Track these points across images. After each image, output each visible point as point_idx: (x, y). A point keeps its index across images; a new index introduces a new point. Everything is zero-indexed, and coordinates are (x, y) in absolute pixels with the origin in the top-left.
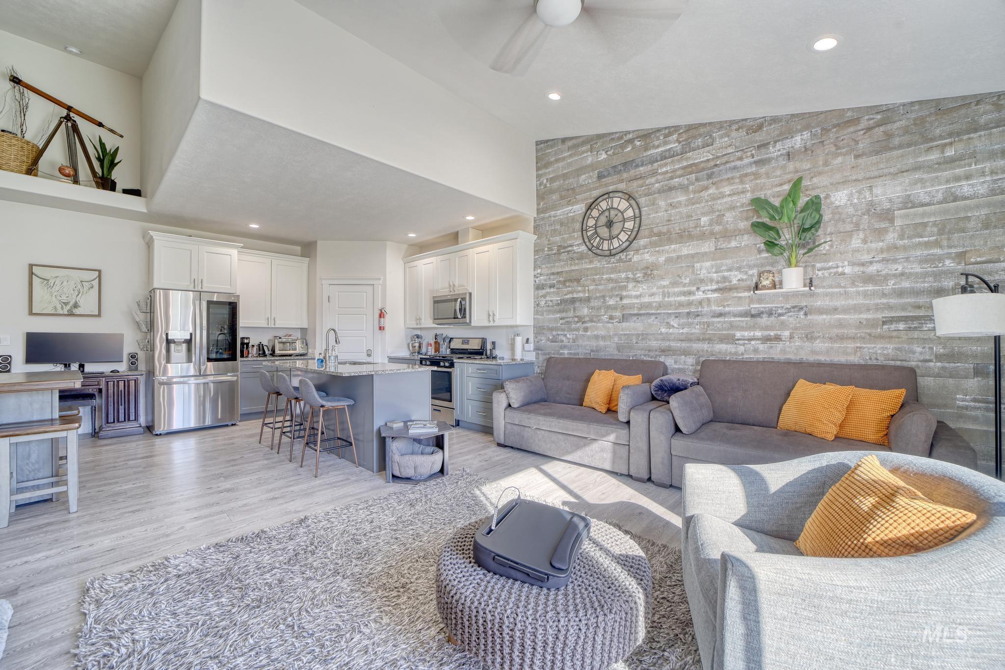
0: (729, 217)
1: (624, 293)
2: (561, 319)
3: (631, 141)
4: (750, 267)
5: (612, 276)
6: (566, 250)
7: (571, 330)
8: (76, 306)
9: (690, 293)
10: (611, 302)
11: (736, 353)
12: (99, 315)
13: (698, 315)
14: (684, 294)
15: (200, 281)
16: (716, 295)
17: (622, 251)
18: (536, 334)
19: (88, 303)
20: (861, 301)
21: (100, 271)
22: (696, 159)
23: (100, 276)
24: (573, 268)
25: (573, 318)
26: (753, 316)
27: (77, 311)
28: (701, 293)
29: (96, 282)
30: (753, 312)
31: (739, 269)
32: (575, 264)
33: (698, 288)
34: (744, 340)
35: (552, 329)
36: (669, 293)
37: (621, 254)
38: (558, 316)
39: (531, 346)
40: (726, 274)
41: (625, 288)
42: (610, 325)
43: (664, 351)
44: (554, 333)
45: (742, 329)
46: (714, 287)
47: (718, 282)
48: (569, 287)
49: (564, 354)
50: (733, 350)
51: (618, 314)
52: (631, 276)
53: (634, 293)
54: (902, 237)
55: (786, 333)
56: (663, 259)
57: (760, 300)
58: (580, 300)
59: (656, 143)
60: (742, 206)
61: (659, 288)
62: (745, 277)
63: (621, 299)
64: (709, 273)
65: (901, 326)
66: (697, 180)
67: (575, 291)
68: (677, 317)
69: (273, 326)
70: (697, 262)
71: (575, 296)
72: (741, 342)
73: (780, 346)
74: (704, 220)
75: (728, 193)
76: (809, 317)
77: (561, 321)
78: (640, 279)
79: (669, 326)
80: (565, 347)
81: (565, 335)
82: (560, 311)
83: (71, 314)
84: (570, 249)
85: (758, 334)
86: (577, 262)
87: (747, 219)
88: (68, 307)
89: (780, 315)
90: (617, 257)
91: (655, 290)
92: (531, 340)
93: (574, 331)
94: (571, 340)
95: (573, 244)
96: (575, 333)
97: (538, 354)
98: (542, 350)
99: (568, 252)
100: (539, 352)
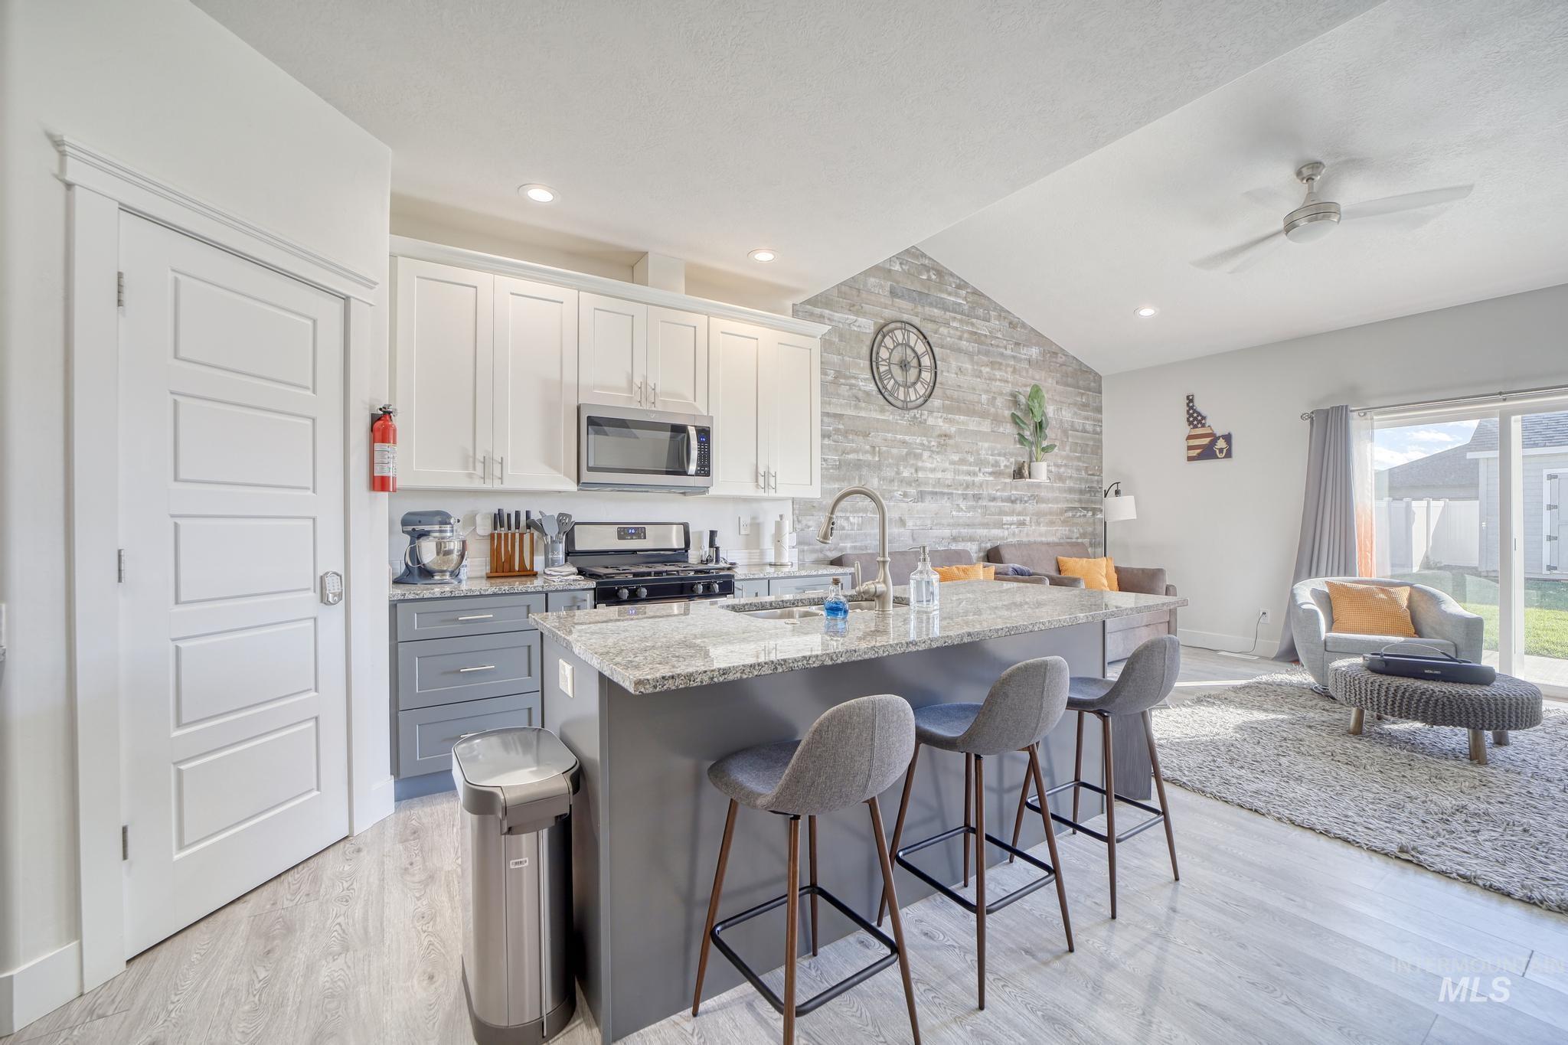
0: (999, 402)
1: (920, 464)
3: (927, 269)
4: (1012, 455)
5: (907, 438)
6: (848, 382)
7: (853, 510)
9: (975, 474)
10: (906, 474)
11: (1002, 538)
13: (980, 498)
14: (969, 473)
16: (991, 478)
17: (916, 408)
18: (797, 518)
20: (1057, 494)
22: (978, 329)
24: (859, 412)
26: (1013, 502)
28: (981, 475)
30: (1013, 498)
31: (1005, 455)
32: (861, 408)
33: (980, 470)
34: (1008, 524)
36: (959, 471)
37: (916, 411)
38: (836, 485)
40: (998, 458)
41: (918, 457)
42: (904, 505)
43: (955, 539)
45: (1006, 514)
46: (990, 470)
47: (992, 466)
48: (853, 441)
49: (845, 548)
50: (1002, 535)
51: (912, 491)
52: (926, 443)
53: (928, 465)
54: (1071, 451)
55: (1028, 519)
56: (954, 429)
57: (1016, 488)
58: (869, 465)
59: (949, 289)
60: (1006, 394)
61: (951, 463)
62: (1008, 464)
63: (916, 471)
64: (987, 454)
65: (1070, 514)
66: (979, 352)
67: (860, 450)
68: (964, 499)
70: (980, 441)
71: (861, 457)
72: (1006, 526)
73: (1026, 529)
74: (984, 397)
75: (998, 377)
76: (1039, 505)
78: (934, 449)
79: (960, 509)
80: (847, 537)
81: (847, 519)
82: (838, 479)
84: (853, 381)
85: (1015, 519)
86: (863, 405)
87: (1009, 408)
89: (1026, 502)
90: (912, 413)
91: (947, 465)
93: (860, 512)
94: (856, 526)
95: (856, 376)
96: (861, 515)
97: (803, 551)
98: (810, 545)
99: (852, 386)
100: (806, 548)
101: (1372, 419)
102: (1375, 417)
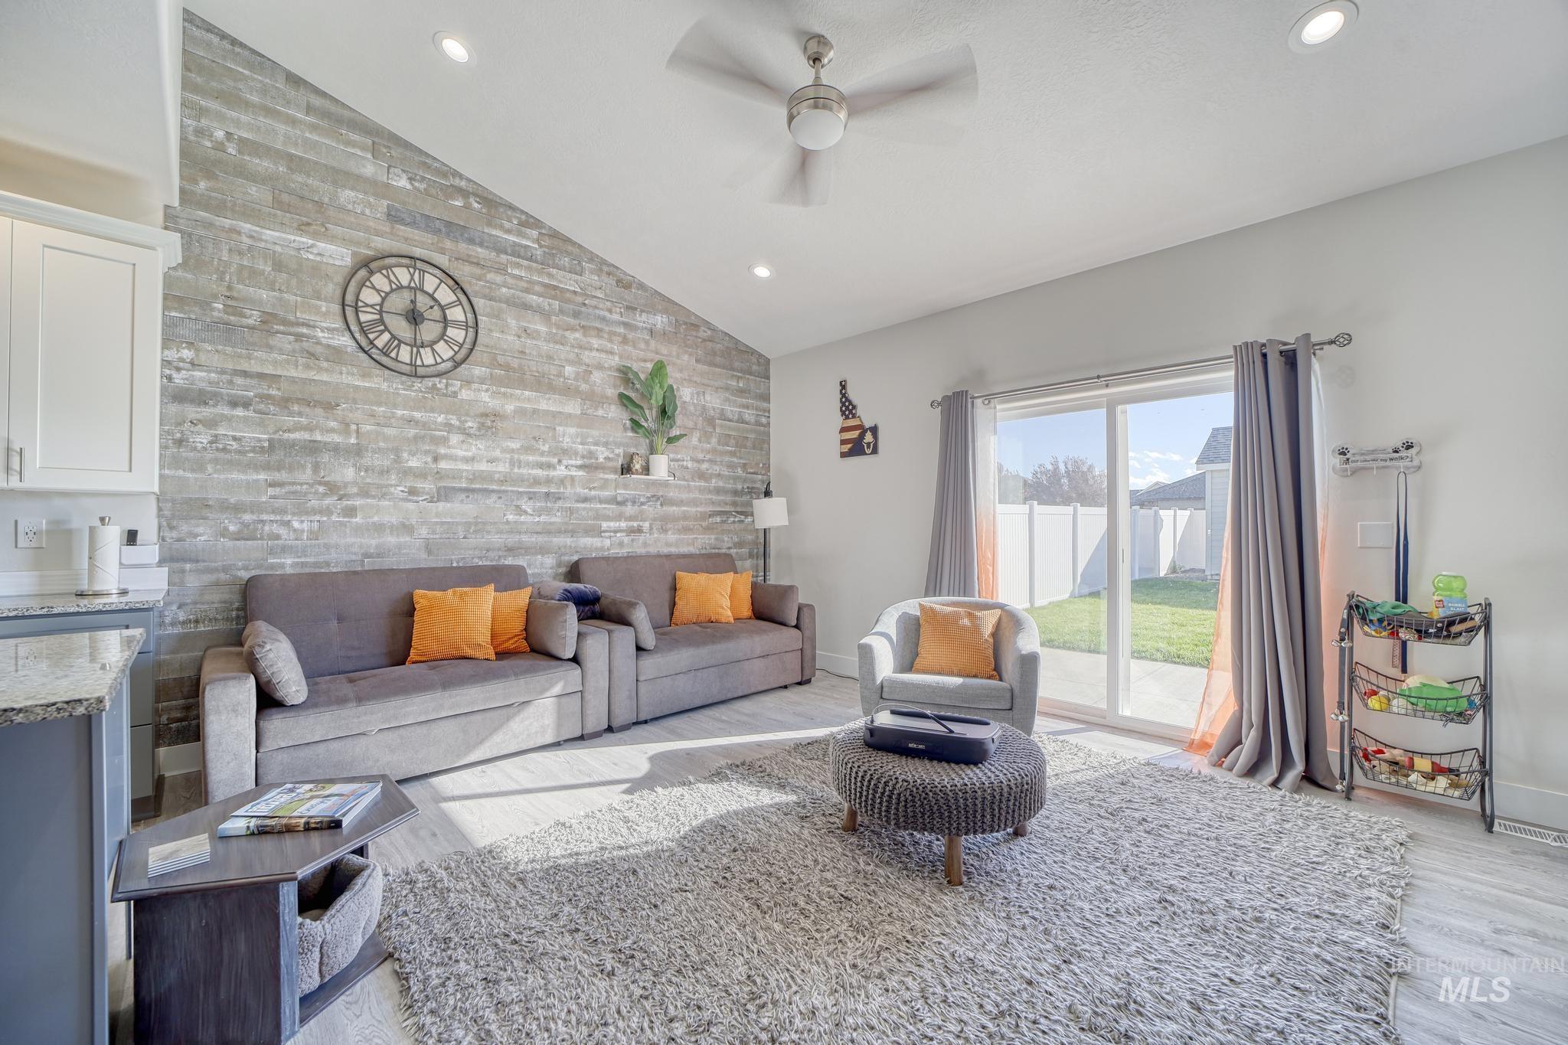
0: (597, 377)
1: (442, 451)
2: (271, 485)
3: (464, 193)
4: (618, 445)
5: (417, 415)
6: (291, 330)
7: (302, 511)
9: (550, 466)
10: (414, 463)
11: (602, 549)
13: (560, 498)
14: (541, 466)
16: (581, 473)
17: (439, 375)
18: (167, 522)
20: (697, 495)
22: (561, 282)
24: (312, 375)
25: (311, 485)
26: (619, 503)
28: (563, 468)
30: (619, 499)
31: (606, 444)
32: (320, 369)
33: (560, 461)
34: (610, 532)
35: (238, 509)
36: (520, 462)
37: (437, 380)
38: (262, 476)
39: (148, 551)
40: (592, 447)
41: (444, 441)
42: (411, 506)
43: (510, 550)
44: (247, 517)
45: (608, 518)
46: (579, 462)
47: (583, 457)
48: (300, 414)
49: (282, 566)
50: (599, 545)
51: (428, 486)
52: (455, 421)
53: (460, 453)
54: (719, 442)
55: (646, 525)
56: (512, 408)
57: (625, 487)
58: (336, 449)
59: (507, 225)
60: (610, 369)
61: (504, 451)
62: (611, 456)
63: (436, 459)
64: (574, 443)
65: (718, 519)
66: (561, 311)
67: (317, 427)
68: (530, 499)
70: (560, 425)
71: (319, 438)
72: (607, 534)
73: (642, 538)
74: (569, 370)
75: (596, 346)
76: (664, 508)
77: (271, 491)
78: (472, 431)
79: (520, 511)
80: (285, 550)
81: (288, 523)
82: (267, 467)
84: (305, 330)
85: (623, 524)
86: (325, 364)
87: (615, 386)
89: (643, 504)
90: (429, 382)
91: (498, 453)
92: (148, 531)
93: (315, 514)
94: (305, 534)
95: (312, 323)
96: (318, 518)
97: (183, 571)
98: (197, 561)
99: (299, 337)
100: (188, 566)
101: (995, 408)
102: (998, 407)
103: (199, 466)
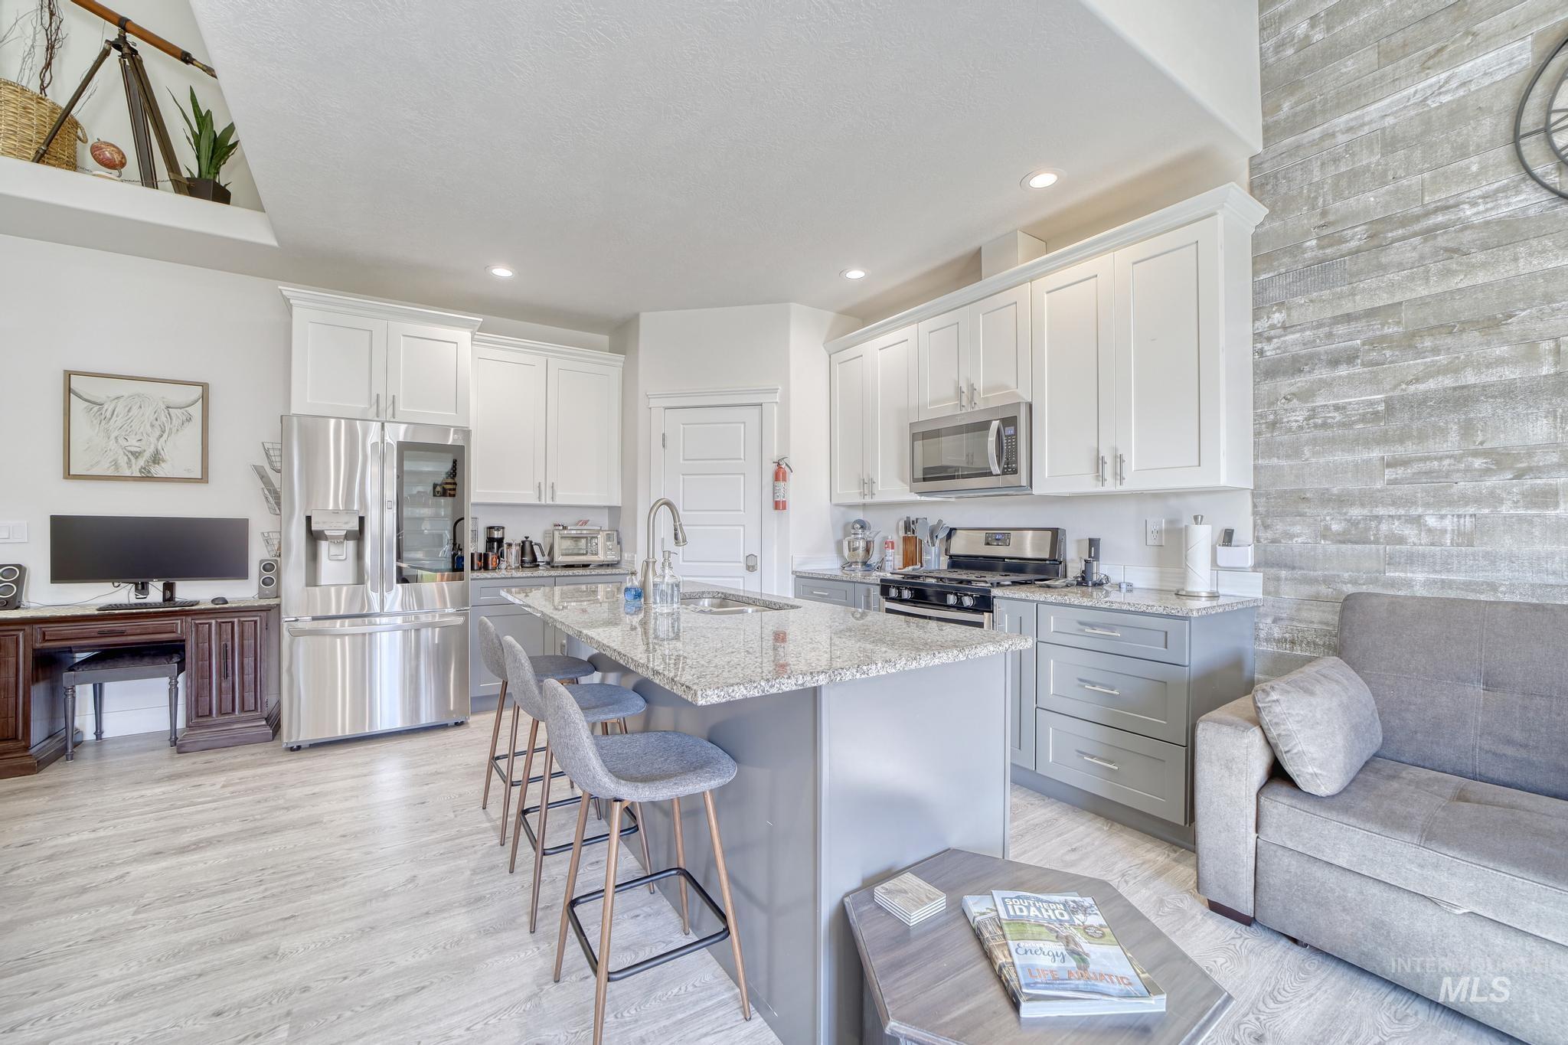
2: (1389, 465)
6: (1417, 227)
7: (1441, 500)
8: (156, 459)
12: (204, 479)
15: (390, 402)
18: (1263, 520)
19: (182, 456)
21: (205, 387)
23: (205, 398)
24: (1458, 282)
25: (1458, 459)
27: (158, 471)
29: (196, 411)
32: (1471, 268)
35: (1342, 501)
38: (1376, 453)
39: (1244, 554)
44: (1356, 512)
48: (1436, 351)
49: (1409, 583)
58: (1506, 392)
67: (1466, 364)
69: (549, 502)
77: (1389, 474)
80: (1412, 560)
81: (1417, 521)
82: (1384, 440)
83: (147, 477)
84: (1440, 218)
86: (1481, 257)
88: (141, 462)
92: (1245, 531)
93: (1466, 504)
94: (1448, 536)
95: (1451, 202)
96: (1471, 510)
97: (1278, 579)
98: (1294, 568)
99: (1429, 233)
100: (1283, 573)
103: (1295, 451)
